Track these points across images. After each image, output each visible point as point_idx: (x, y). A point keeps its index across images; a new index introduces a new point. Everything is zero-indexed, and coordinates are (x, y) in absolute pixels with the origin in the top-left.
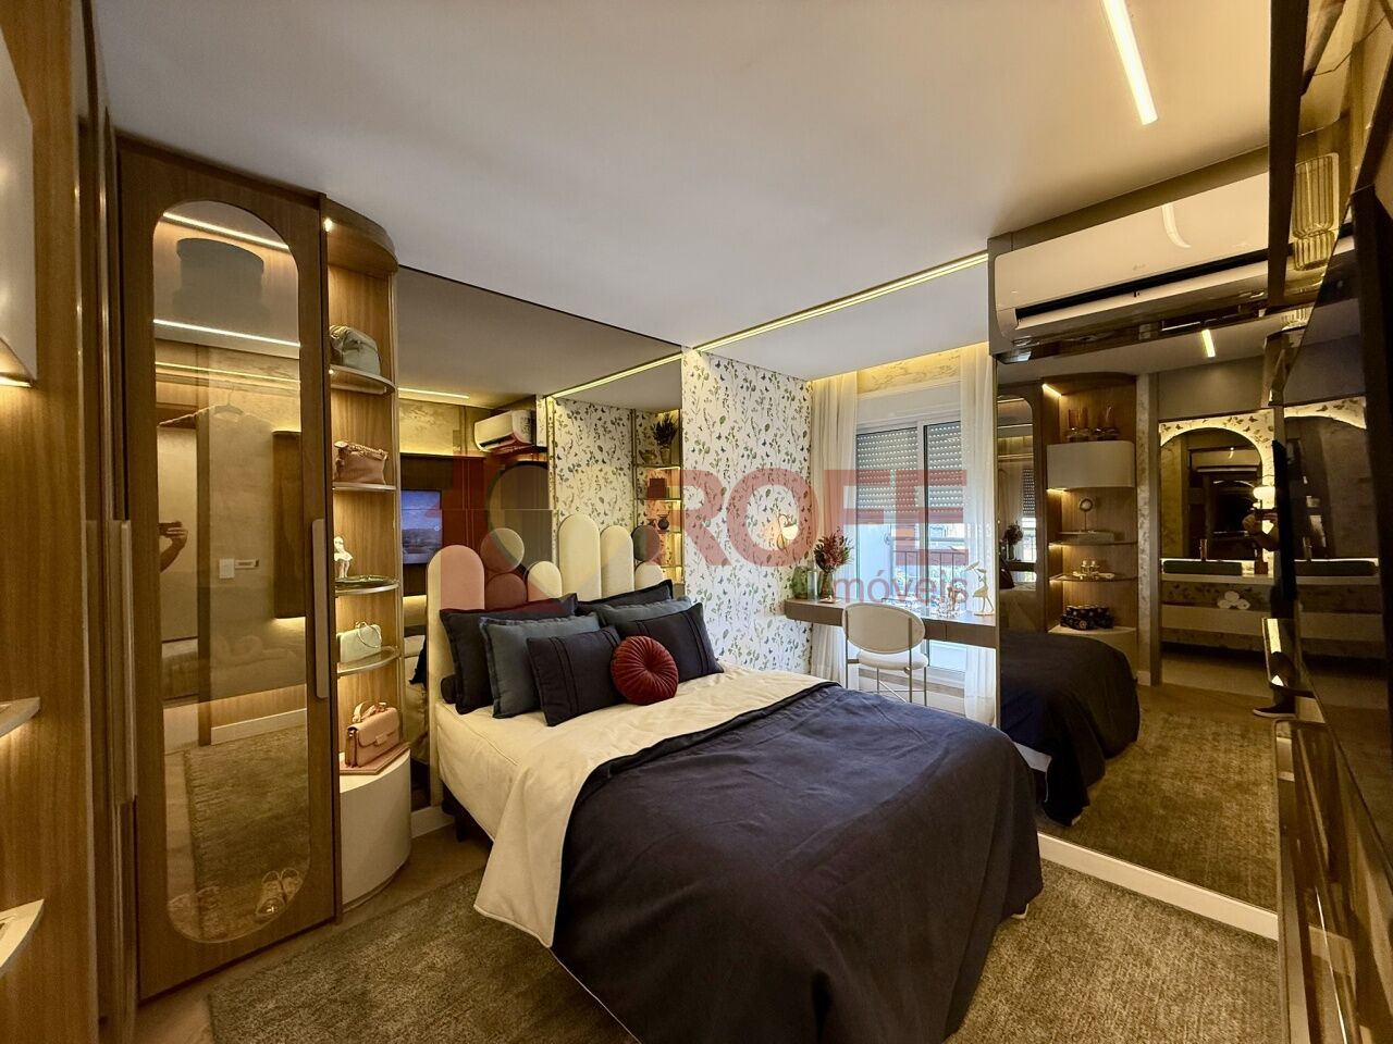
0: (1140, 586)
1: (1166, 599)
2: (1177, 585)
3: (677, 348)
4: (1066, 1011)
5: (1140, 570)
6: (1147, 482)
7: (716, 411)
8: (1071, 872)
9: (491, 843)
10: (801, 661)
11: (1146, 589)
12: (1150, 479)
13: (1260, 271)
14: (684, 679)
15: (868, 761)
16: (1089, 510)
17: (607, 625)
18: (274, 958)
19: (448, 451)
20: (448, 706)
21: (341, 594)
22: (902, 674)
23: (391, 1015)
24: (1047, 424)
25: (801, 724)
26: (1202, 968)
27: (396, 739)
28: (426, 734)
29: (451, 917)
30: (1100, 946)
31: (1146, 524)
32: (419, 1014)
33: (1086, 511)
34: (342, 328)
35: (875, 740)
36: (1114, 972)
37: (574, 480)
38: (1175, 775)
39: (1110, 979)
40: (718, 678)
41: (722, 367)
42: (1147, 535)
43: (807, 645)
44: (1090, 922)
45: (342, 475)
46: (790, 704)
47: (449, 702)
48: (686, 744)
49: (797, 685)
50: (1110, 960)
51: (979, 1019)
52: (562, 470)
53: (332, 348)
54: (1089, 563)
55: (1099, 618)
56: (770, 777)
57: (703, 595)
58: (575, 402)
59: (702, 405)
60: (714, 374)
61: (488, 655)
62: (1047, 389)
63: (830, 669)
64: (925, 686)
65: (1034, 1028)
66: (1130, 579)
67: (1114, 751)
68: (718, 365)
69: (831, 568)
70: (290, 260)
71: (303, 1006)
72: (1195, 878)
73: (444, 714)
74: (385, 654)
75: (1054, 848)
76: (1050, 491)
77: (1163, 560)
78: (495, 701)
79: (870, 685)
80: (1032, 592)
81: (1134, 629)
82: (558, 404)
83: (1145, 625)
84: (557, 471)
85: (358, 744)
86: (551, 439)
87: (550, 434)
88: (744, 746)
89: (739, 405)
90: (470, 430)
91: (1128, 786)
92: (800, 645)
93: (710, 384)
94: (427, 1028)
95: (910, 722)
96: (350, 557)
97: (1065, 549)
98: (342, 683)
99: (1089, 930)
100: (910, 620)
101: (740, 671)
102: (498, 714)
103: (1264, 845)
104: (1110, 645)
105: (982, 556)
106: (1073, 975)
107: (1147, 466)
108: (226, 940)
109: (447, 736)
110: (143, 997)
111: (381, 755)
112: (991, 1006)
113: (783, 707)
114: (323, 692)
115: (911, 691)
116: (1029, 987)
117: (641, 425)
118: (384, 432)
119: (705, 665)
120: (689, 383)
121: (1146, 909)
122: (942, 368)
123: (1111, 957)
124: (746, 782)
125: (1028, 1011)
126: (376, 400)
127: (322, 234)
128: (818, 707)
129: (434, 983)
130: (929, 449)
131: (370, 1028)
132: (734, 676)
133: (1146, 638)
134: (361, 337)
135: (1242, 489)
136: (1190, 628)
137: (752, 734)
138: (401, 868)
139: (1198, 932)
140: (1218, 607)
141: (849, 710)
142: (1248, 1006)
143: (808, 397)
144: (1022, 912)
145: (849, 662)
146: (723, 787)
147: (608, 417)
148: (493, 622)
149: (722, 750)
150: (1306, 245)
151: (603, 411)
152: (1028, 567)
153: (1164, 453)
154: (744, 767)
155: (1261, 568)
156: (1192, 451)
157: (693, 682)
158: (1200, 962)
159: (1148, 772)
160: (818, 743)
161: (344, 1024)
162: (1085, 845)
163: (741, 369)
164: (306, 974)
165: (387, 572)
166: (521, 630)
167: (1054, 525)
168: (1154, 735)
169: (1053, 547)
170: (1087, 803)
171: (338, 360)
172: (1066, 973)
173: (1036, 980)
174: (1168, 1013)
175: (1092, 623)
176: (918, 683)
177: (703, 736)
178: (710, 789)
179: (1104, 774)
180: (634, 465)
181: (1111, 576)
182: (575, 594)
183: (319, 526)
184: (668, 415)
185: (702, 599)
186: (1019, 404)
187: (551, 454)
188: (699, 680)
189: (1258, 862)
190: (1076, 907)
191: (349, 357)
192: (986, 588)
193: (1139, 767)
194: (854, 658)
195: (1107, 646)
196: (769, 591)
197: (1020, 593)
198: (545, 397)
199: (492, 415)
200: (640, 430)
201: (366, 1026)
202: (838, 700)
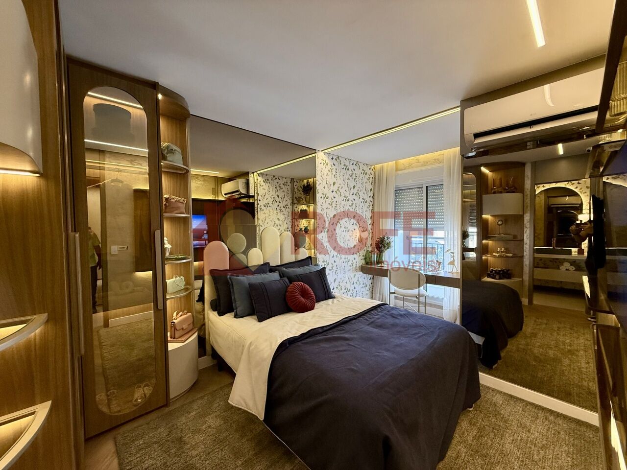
0: (524, 260)
1: (536, 265)
2: (541, 259)
3: (314, 151)
4: (492, 452)
5: (524, 252)
6: (529, 212)
7: (331, 180)
8: (493, 390)
9: (235, 374)
10: (368, 292)
11: (527, 261)
12: (530, 211)
13: (594, 116)
14: (318, 301)
15: (403, 340)
16: (501, 225)
17: (284, 277)
18: (141, 421)
19: (210, 197)
20: (214, 312)
21: (168, 263)
22: (415, 299)
23: (193, 448)
24: (482, 185)
25: (372, 322)
26: (554, 434)
27: (191, 326)
28: (204, 325)
29: (217, 405)
30: (507, 423)
31: (528, 232)
32: (205, 448)
33: (499, 225)
34: (166, 143)
35: (406, 330)
36: (513, 435)
37: (266, 210)
38: (540, 346)
39: (512, 438)
40: (333, 300)
41: (334, 159)
42: (528, 236)
43: (371, 285)
44: (502, 412)
45: (167, 210)
46: (366, 313)
47: (214, 311)
48: (321, 331)
49: (369, 305)
50: (512, 430)
51: (453, 455)
52: (260, 206)
53: (162, 153)
54: (501, 249)
55: (505, 274)
56: (359, 347)
57: (325, 263)
58: (267, 175)
59: (325, 177)
60: (330, 162)
61: (231, 290)
62: (483, 169)
63: (381, 296)
64: (425, 304)
65: (478, 459)
66: (520, 257)
67: (512, 335)
68: (332, 159)
69: (382, 251)
70: (143, 113)
71: (156, 443)
72: (549, 394)
73: (212, 316)
74: (186, 289)
75: (485, 379)
76: (484, 216)
77: (535, 248)
78: (235, 311)
79: (400, 303)
80: (474, 262)
81: (521, 279)
82: (259, 176)
83: (526, 277)
84: (259, 206)
85: (175, 329)
86: (256, 192)
87: (256, 189)
88: (347, 332)
89: (342, 176)
90: (219, 187)
91: (518, 351)
92: (368, 285)
93: (329, 167)
94: (209, 453)
95: (421, 322)
96: (170, 247)
97: (490, 242)
98: (168, 302)
99: (501, 416)
100: (419, 275)
101: (343, 297)
102: (236, 316)
103: (582, 379)
104: (510, 287)
105: (452, 246)
106: (495, 436)
107: (529, 205)
108: (120, 414)
109: (214, 326)
110: (86, 438)
111: (185, 334)
112: (458, 449)
113: (363, 315)
114: (160, 306)
115: (419, 307)
116: (475, 441)
117: (296, 185)
118: (184, 190)
119: (327, 295)
120: (319, 167)
121: (528, 407)
122: (435, 159)
123: (512, 428)
124: (349, 349)
125: (475, 451)
126: (181, 176)
127: (157, 100)
128: (378, 315)
129: (211, 434)
130: (428, 197)
131: (185, 453)
132: (340, 300)
133: (527, 283)
134: (175, 148)
135: (572, 215)
136: (547, 279)
137: (350, 327)
138: (195, 383)
139: (552, 418)
140: (560, 269)
141: (393, 316)
142: (575, 452)
143: (373, 173)
144: (471, 407)
145: (391, 293)
146: (339, 351)
147: (281, 182)
148: (233, 276)
149: (336, 334)
150: (616, 104)
151: (279, 179)
152: (472, 250)
153: (537, 198)
154: (347, 342)
155: (581, 252)
156: (549, 197)
157: (322, 302)
158: (553, 431)
159: (527, 345)
160: (380, 331)
161: (172, 451)
162: (499, 377)
163: (343, 160)
164: (156, 429)
165: (186, 253)
166: (245, 279)
167: (485, 232)
168: (530, 328)
169: (484, 241)
170: (500, 358)
171: (165, 158)
172: (492, 435)
173: (477, 438)
174: (539, 454)
175: (501, 276)
176: (422, 303)
177: (328, 328)
178: (333, 352)
179: (507, 345)
180: (293, 203)
181: (511, 255)
182: (269, 263)
183: (158, 233)
184: (308, 181)
185: (325, 265)
186: (470, 176)
187: (256, 198)
188: (324, 301)
189: (579, 387)
190: (496, 405)
191: (170, 157)
192: (454, 261)
193: (523, 342)
194: (393, 291)
195: (509, 287)
196: (354, 261)
197: (468, 262)
198: (253, 173)
199: (229, 181)
200: (296, 187)
201: (183, 452)
202: (388, 312)
